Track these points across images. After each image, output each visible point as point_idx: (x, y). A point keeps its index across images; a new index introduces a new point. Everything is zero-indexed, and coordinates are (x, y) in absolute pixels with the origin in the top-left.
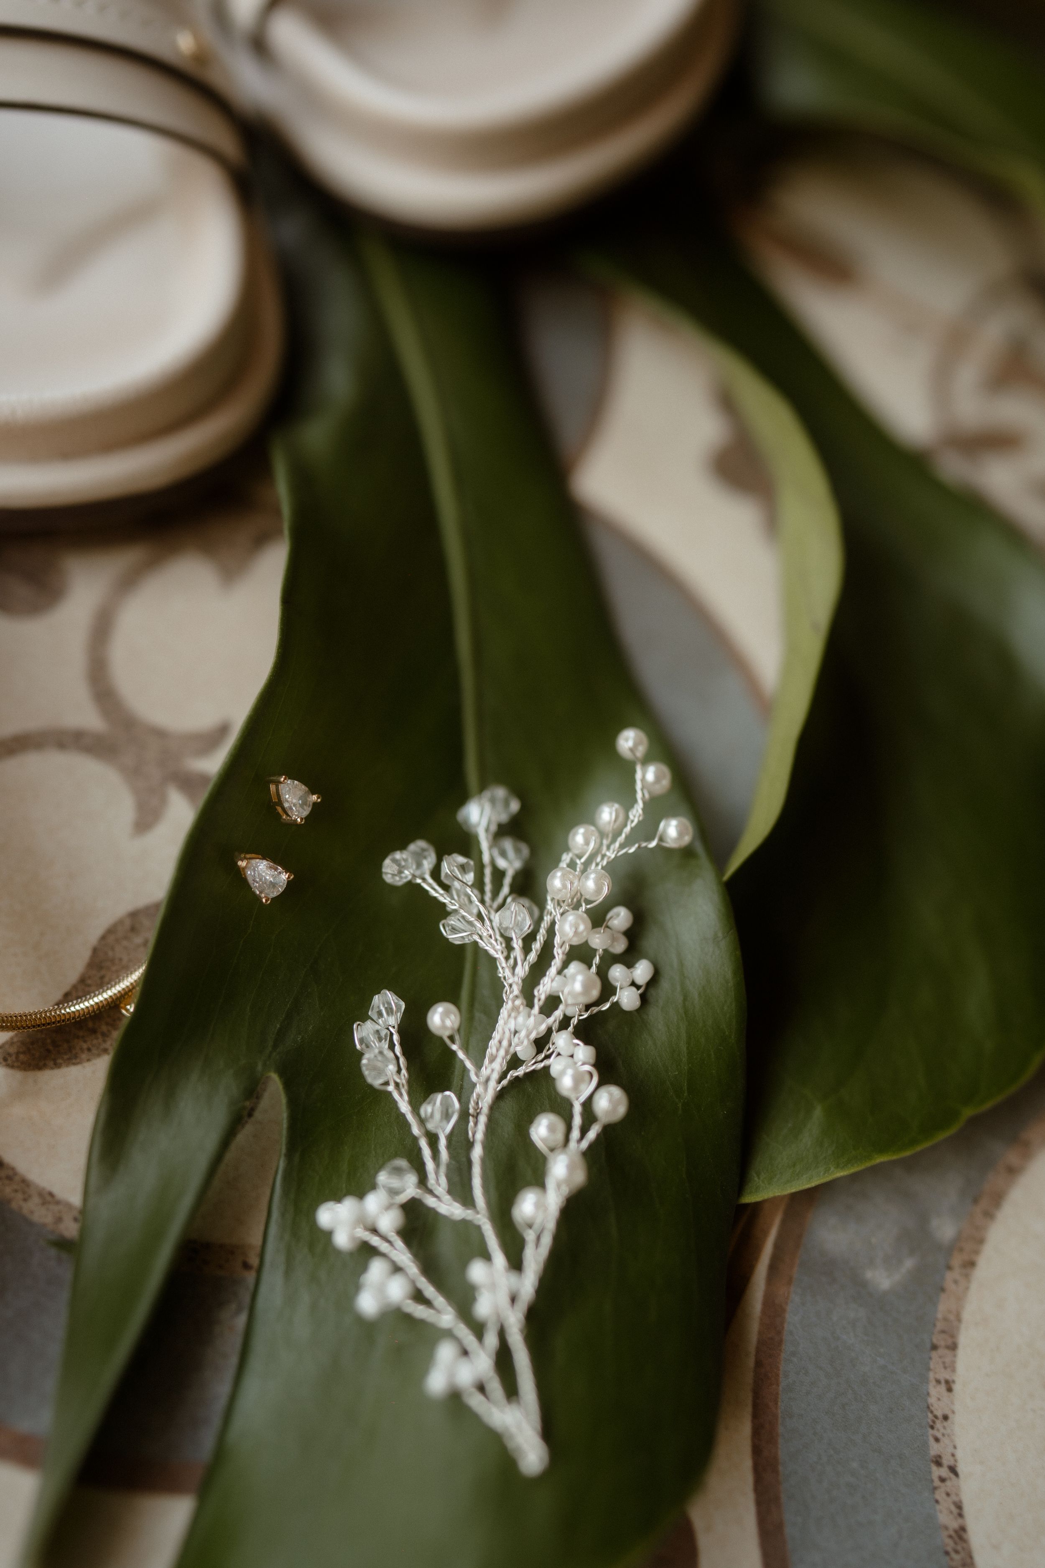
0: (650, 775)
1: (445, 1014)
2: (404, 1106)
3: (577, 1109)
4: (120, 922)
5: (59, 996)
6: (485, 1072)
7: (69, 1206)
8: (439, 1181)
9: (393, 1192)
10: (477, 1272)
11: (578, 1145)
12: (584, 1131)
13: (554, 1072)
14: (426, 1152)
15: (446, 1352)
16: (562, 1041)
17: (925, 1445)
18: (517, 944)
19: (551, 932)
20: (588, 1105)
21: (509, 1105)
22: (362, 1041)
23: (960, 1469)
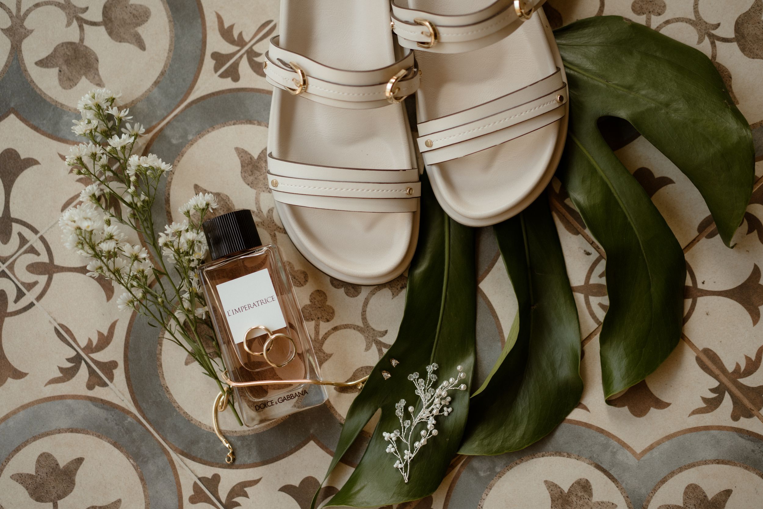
0: (462, 375)
1: (412, 409)
2: (401, 421)
3: (429, 432)
4: (359, 368)
5: (346, 380)
6: (416, 420)
7: (343, 418)
8: (403, 435)
9: (396, 435)
10: (406, 452)
11: (427, 437)
12: (429, 435)
13: (428, 423)
14: (403, 430)
15: (398, 462)
16: (431, 418)
17: (478, 502)
18: (427, 401)
19: (434, 400)
20: (431, 431)
21: (420, 425)
22: (397, 406)
23: (483, 508)
